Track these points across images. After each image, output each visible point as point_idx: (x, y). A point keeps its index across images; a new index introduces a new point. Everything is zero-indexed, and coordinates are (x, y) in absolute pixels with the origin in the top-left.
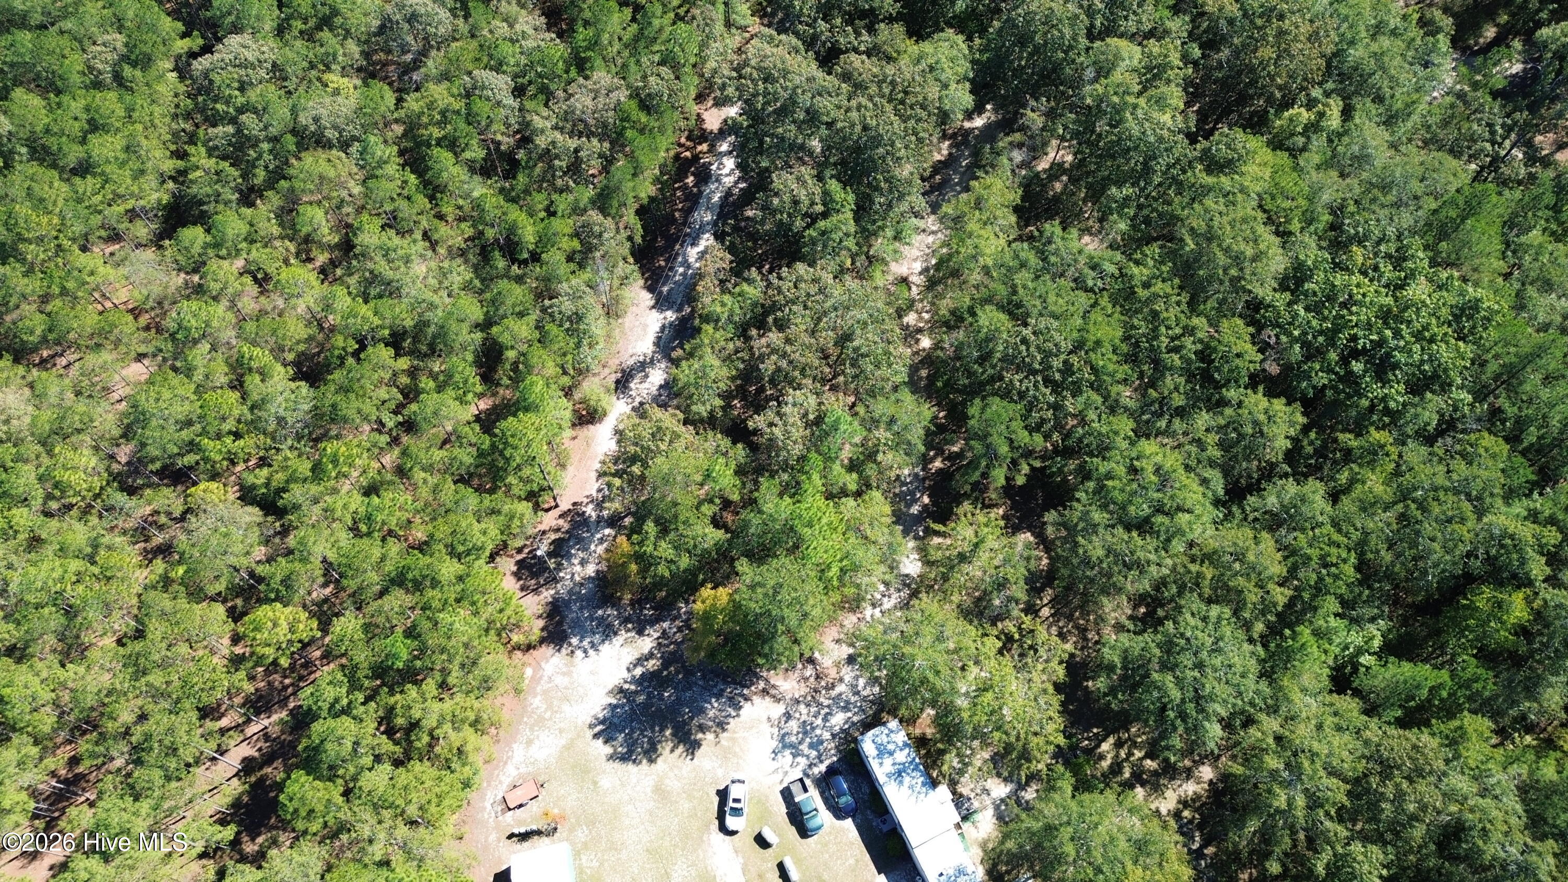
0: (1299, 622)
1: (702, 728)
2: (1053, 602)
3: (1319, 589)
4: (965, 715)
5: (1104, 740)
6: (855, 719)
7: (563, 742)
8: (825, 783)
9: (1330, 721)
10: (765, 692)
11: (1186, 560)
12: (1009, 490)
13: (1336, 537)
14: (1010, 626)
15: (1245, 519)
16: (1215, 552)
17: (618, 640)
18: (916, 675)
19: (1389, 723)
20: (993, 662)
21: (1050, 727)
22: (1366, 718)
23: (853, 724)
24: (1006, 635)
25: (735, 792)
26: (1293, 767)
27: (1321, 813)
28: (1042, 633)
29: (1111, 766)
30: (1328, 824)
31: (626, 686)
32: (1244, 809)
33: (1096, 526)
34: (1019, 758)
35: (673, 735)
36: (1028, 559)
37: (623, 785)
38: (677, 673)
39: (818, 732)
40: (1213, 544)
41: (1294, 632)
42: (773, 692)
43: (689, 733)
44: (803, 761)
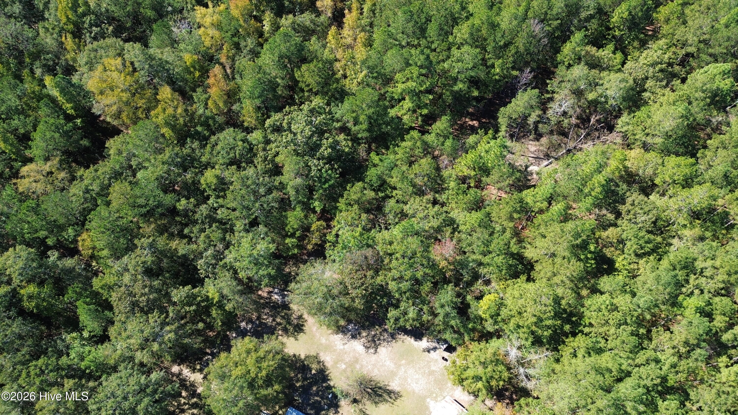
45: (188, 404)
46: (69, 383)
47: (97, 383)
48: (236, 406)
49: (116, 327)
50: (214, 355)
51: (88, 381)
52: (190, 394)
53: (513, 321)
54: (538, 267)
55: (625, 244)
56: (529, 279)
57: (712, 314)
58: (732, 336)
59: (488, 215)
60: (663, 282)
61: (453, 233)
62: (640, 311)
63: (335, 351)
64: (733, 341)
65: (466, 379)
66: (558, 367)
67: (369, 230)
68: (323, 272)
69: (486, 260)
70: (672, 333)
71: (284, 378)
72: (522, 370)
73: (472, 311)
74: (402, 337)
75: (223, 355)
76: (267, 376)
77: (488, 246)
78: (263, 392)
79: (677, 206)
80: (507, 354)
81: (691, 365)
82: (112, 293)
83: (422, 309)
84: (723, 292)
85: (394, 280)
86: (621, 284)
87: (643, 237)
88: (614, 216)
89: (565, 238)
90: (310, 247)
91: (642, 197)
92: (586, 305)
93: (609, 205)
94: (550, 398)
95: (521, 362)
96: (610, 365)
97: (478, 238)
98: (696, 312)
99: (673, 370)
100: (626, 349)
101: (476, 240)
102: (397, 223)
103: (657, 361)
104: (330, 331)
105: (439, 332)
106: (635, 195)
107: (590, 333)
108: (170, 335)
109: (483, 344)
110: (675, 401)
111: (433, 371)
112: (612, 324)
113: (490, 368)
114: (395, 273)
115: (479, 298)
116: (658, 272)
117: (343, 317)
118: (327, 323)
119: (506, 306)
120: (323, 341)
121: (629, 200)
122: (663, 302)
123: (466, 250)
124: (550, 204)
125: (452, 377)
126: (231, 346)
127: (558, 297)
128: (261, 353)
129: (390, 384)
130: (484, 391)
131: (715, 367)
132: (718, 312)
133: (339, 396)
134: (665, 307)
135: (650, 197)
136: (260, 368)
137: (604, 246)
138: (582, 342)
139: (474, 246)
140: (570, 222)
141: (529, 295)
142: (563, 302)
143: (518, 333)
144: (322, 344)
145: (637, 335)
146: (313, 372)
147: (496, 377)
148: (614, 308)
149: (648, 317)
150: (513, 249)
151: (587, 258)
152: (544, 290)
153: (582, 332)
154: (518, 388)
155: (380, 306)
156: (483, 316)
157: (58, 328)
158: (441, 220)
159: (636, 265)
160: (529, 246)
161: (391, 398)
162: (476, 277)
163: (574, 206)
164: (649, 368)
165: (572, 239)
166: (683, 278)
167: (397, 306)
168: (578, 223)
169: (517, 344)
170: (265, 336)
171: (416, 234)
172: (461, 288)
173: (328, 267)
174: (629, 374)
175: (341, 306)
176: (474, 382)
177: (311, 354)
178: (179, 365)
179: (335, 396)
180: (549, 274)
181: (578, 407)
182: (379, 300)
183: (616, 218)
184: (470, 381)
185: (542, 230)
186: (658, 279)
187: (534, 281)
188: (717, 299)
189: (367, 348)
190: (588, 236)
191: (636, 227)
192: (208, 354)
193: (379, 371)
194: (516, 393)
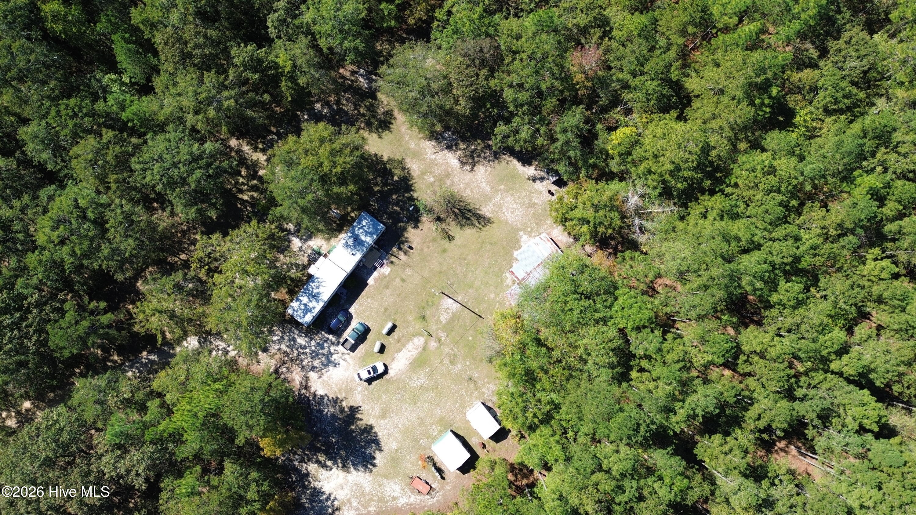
0: (120, 120)
1: (342, 410)
2: (176, 255)
3: (93, 114)
4: (266, 277)
5: (242, 200)
6: (297, 332)
7: (385, 481)
8: (338, 332)
9: (173, 90)
10: (307, 387)
11: (110, 193)
12: (112, 308)
13: (53, 113)
14: (202, 274)
15: (66, 167)
16: (97, 177)
17: (318, 485)
18: (257, 312)
19: (159, 60)
20: (229, 274)
21: (250, 230)
22: (162, 73)
23: (300, 332)
24: (208, 273)
25: (365, 375)
26: (209, 102)
27: (226, 83)
28: (198, 254)
29: (255, 191)
30: (231, 78)
31: (340, 465)
32: (243, 120)
33: (113, 250)
34: (275, 240)
35: (353, 425)
36: (155, 279)
37: (391, 435)
38: (320, 441)
39: (313, 348)
40: (92, 180)
41: (128, 121)
42: (304, 383)
43: (348, 416)
44: (332, 349)
45: (247, 185)
46: (108, 135)
47: (141, 141)
48: (304, 198)
49: (162, 78)
50: (281, 136)
51: (131, 135)
52: (250, 175)
53: (644, 165)
54: (696, 104)
55: (817, 94)
56: (681, 118)
57: (886, 199)
58: (897, 227)
59: (655, 21)
60: (844, 150)
61: (602, 38)
62: (801, 179)
63: (425, 159)
64: (895, 233)
65: (571, 220)
66: (680, 225)
67: (493, 13)
68: (424, 58)
69: (636, 82)
70: (828, 211)
71: (361, 178)
72: (637, 221)
73: (598, 143)
74: (506, 157)
75: (291, 138)
76: (342, 173)
77: (642, 65)
78: (336, 190)
79: (904, 55)
80: (626, 200)
81: (835, 250)
82: (156, 33)
83: (538, 130)
84: (911, 175)
85: (510, 86)
86: (793, 143)
87: (843, 89)
88: (818, 53)
89: (743, 71)
90: (411, 21)
91: (864, 34)
92: (740, 162)
93: (818, 37)
94: (660, 256)
95: (639, 213)
96: (740, 234)
97: (633, 52)
98: (868, 193)
99: (812, 252)
100: (766, 220)
101: (629, 54)
102: (532, 10)
103: (797, 239)
104: (421, 135)
105: (552, 161)
106: (857, 29)
107: (732, 194)
108: (228, 102)
109: (601, 185)
110: (800, 285)
111: (535, 204)
112: (761, 188)
113: (601, 213)
114: (514, 79)
115: (611, 129)
116: (843, 136)
117: (440, 121)
118: (420, 125)
119: (642, 144)
120: (412, 145)
121: (846, 36)
122: (834, 173)
123: (612, 65)
124: (741, 21)
125: (554, 214)
126: (302, 130)
127: (709, 145)
128: (337, 146)
129: (482, 208)
130: (588, 237)
131: (861, 257)
132: (894, 198)
133: (422, 210)
134: (834, 180)
135: (876, 37)
136: (334, 163)
137: (791, 92)
138: (718, 203)
139: (625, 62)
140: (759, 51)
141: (674, 137)
142: (714, 153)
143: (647, 179)
144: (410, 149)
145: (786, 207)
146: (396, 178)
147: (607, 224)
148: (772, 171)
149: (808, 188)
150: (673, 75)
151: (763, 104)
152: (695, 134)
153: (722, 191)
154: (627, 239)
155: (488, 117)
156: (611, 152)
157: (91, 63)
158: (591, 17)
159: (820, 122)
160: (694, 74)
161: (479, 223)
162: (615, 101)
163: (771, 29)
164: (784, 244)
165: (752, 74)
166: (871, 149)
167: (508, 121)
168: (768, 54)
169: (640, 191)
170: (344, 127)
171: (553, 31)
172: (592, 113)
173: (431, 54)
174: (758, 247)
175: (441, 107)
176: (579, 225)
177: (396, 158)
178: (238, 139)
179: (417, 210)
180: (707, 115)
181: (688, 271)
182: (488, 110)
183: (820, 57)
184: (573, 222)
185: (718, 56)
186: (839, 145)
187: (686, 120)
188: (899, 183)
189: (463, 163)
190: (775, 74)
191: (840, 73)
192: (273, 133)
193: (472, 192)
194: (623, 244)
